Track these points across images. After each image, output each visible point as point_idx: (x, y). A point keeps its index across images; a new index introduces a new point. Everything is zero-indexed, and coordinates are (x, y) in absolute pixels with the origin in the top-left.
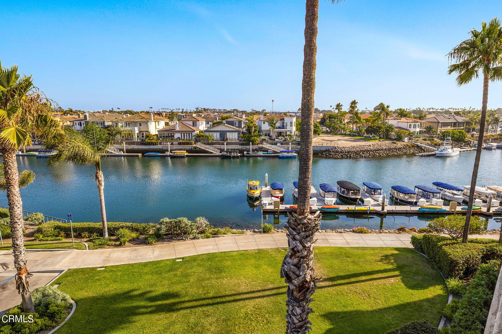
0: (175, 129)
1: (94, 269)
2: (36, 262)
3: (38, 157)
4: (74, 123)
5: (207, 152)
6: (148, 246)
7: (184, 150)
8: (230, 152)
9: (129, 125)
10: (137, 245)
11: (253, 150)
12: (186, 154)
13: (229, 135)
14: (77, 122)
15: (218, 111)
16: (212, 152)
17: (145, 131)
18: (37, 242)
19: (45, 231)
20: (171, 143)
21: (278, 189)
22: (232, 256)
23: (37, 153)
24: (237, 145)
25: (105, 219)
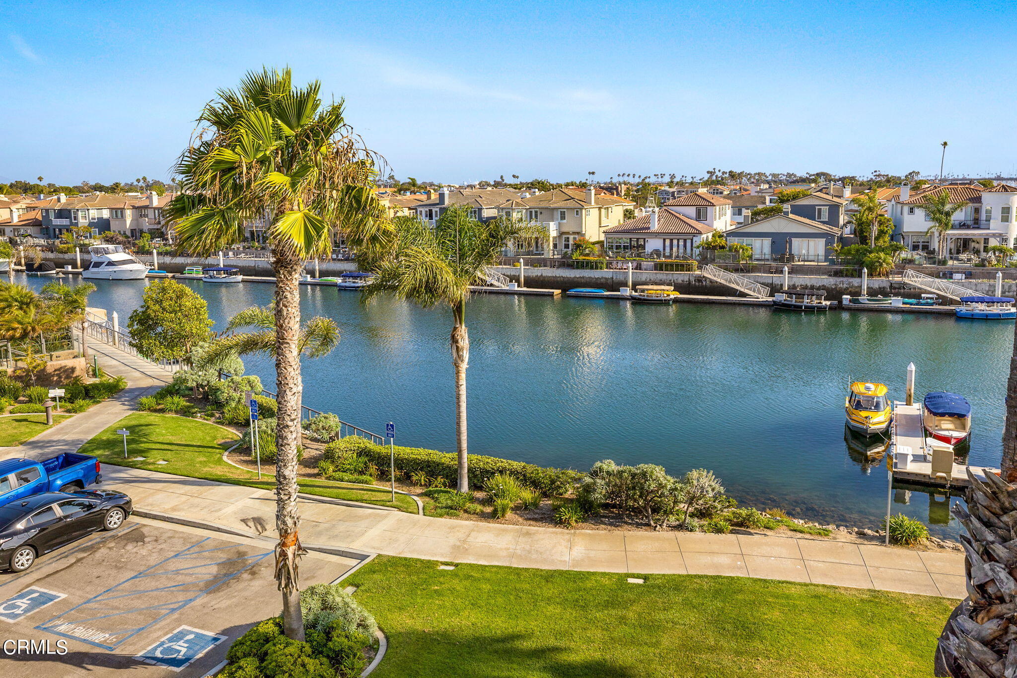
0: (649, 228)
1: (430, 565)
2: (316, 526)
3: (342, 289)
4: (416, 212)
5: (733, 292)
6: (558, 530)
7: (669, 284)
8: (800, 296)
9: (536, 217)
10: (532, 522)
11: (872, 293)
12: (674, 295)
13: (799, 247)
14: (424, 210)
15: (770, 178)
16: (747, 291)
17: (574, 233)
18: (321, 481)
19: (339, 457)
20: (635, 264)
21: (951, 415)
22: (788, 597)
23: (339, 280)
24: (823, 274)
25: (464, 445)
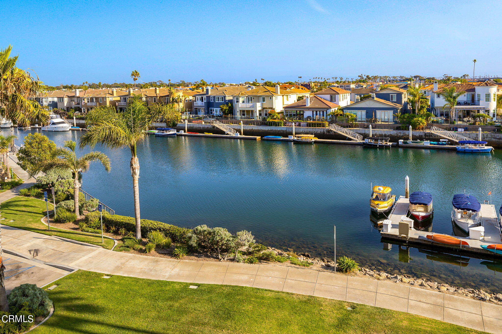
1: (99, 275)
2: (61, 254)
5: (344, 138)
6: (173, 259)
9: (251, 100)
10: (162, 255)
13: (380, 115)
14: (199, 97)
16: (352, 138)
17: (269, 108)
19: (91, 220)
20: (297, 124)
23: (156, 132)
